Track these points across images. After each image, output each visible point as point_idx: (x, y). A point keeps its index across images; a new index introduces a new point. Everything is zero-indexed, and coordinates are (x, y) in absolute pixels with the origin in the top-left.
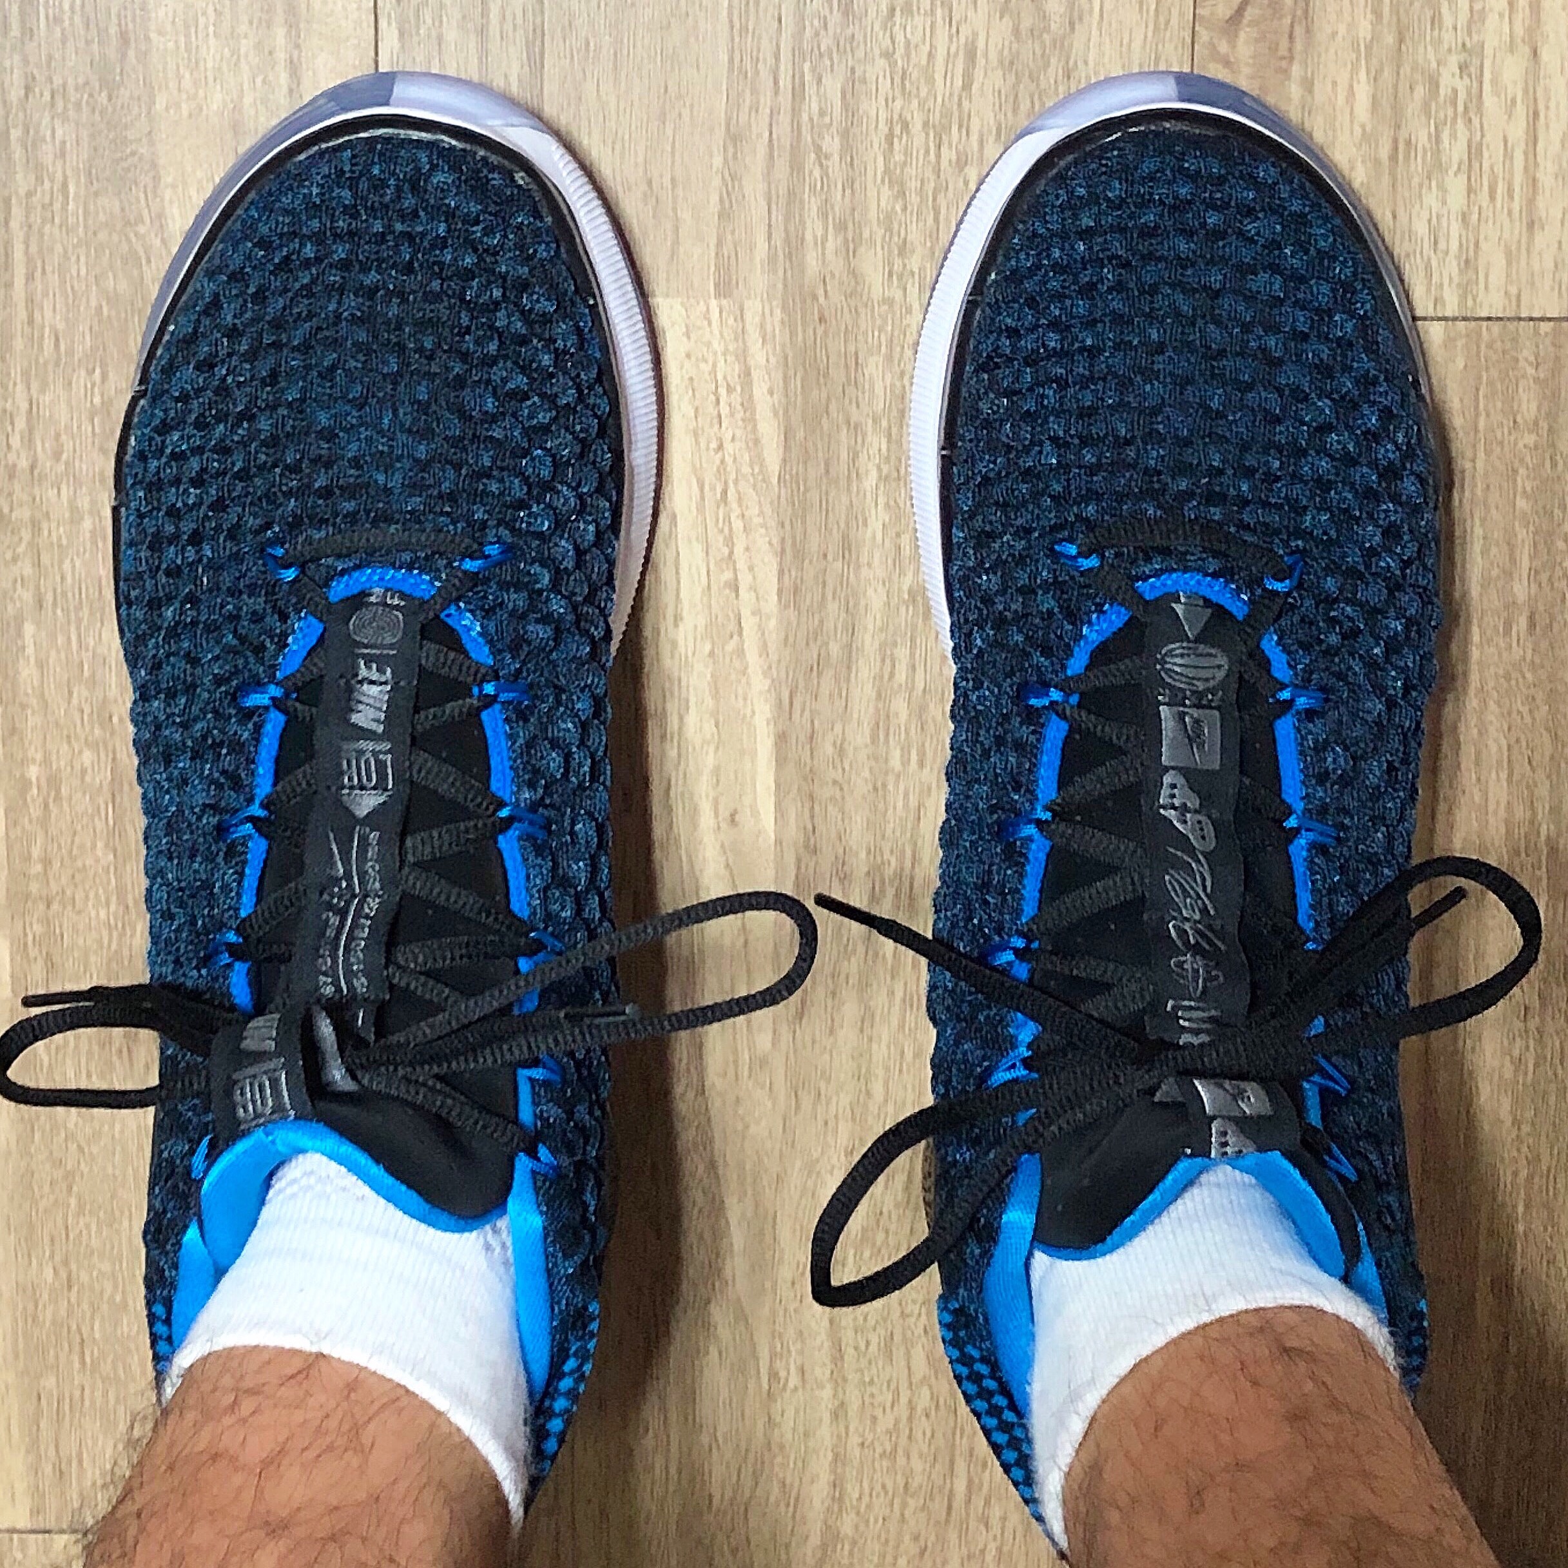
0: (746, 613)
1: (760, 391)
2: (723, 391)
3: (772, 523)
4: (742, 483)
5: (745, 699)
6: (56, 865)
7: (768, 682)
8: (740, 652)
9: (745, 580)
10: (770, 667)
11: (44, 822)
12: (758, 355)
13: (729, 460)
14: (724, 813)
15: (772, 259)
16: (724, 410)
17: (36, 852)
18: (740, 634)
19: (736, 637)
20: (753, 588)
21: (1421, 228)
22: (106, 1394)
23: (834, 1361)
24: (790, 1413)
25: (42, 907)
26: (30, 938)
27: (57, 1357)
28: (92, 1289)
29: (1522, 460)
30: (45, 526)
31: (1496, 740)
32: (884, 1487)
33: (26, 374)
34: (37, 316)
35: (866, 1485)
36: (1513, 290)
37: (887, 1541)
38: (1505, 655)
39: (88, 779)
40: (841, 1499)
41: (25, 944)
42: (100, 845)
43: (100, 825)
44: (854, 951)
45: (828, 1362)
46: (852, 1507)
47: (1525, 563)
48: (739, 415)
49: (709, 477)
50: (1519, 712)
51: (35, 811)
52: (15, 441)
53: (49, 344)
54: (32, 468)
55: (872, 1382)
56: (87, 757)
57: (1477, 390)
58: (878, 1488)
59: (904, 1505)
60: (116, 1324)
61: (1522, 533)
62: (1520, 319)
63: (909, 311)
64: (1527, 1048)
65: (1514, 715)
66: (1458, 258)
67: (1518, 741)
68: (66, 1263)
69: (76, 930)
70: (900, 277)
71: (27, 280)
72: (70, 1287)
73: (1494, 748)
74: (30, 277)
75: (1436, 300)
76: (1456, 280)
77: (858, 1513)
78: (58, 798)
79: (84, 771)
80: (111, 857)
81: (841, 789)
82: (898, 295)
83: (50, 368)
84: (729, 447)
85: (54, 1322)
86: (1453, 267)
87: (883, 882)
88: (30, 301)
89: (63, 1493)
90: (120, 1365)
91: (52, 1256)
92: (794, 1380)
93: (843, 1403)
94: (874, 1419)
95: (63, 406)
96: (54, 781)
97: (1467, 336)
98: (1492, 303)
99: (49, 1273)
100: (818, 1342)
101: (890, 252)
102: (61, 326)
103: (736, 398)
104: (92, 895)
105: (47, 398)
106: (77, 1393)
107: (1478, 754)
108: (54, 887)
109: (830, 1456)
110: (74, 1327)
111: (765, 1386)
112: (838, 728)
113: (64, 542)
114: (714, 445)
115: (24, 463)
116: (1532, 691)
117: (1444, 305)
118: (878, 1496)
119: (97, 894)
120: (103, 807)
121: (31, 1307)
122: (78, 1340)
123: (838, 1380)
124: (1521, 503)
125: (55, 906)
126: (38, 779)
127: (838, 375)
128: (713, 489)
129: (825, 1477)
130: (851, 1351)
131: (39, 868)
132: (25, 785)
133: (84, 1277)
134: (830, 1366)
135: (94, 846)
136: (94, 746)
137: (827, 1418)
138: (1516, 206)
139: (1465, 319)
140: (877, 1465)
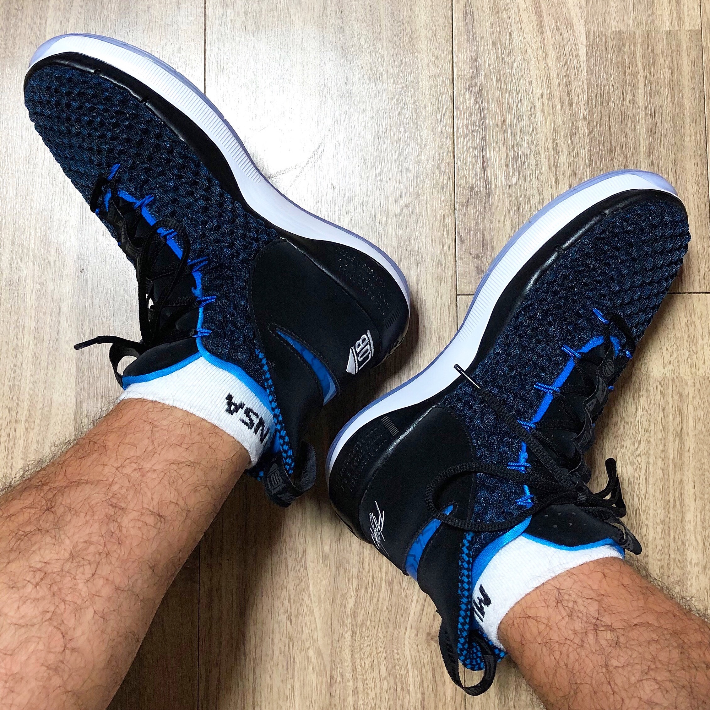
55: (367, 679)
93: (356, 688)
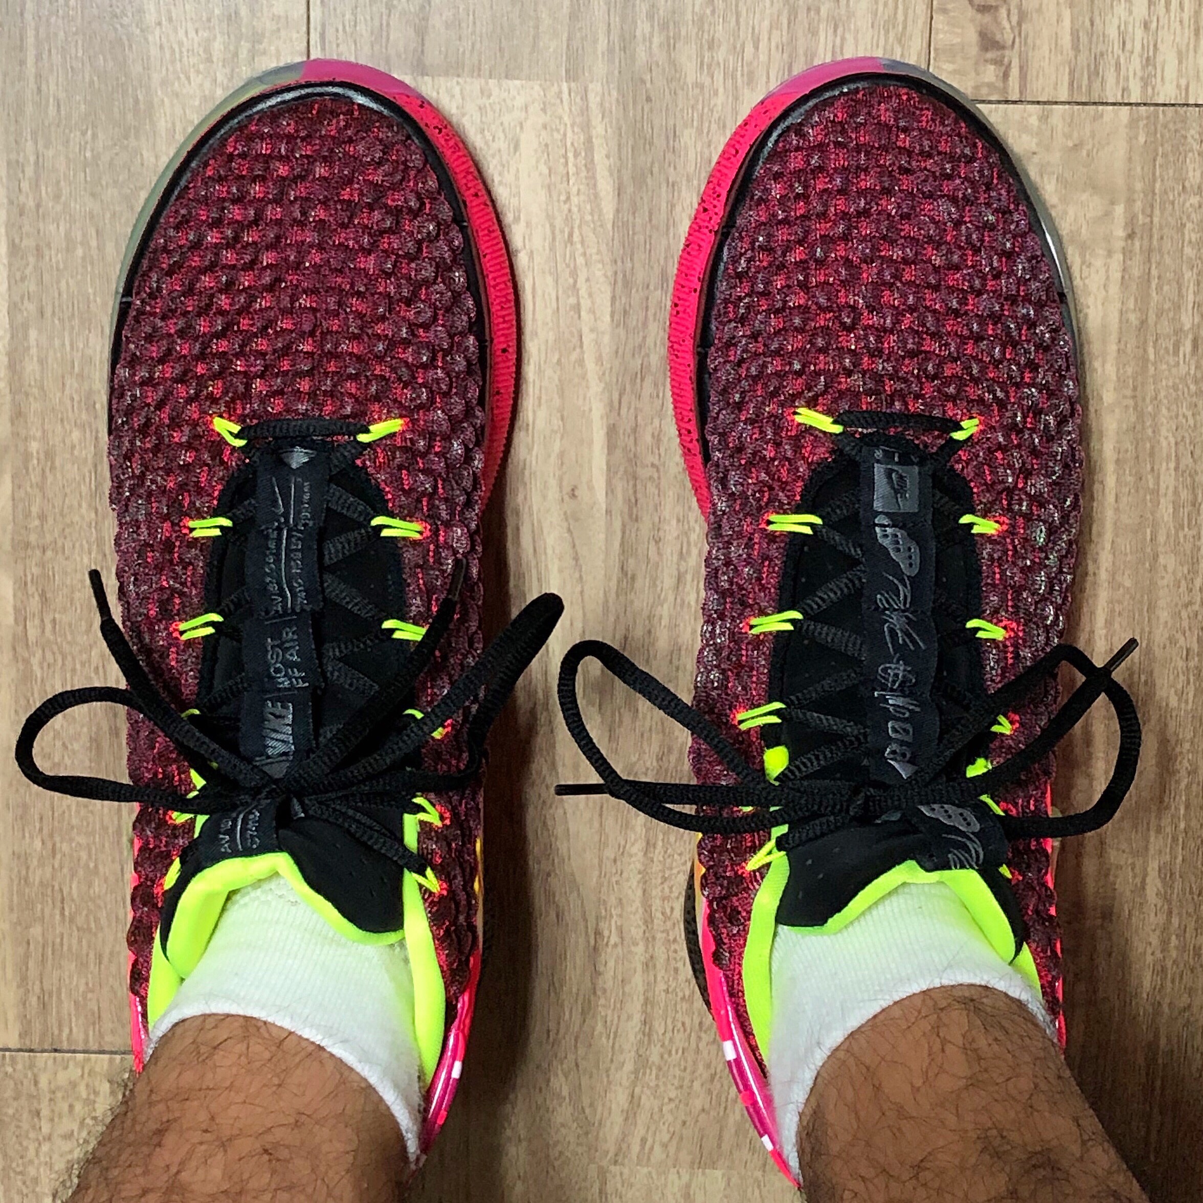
0: (585, 330)
1: (599, 156)
2: (570, 155)
3: (607, 260)
4: (584, 228)
5: (584, 399)
6: (50, 521)
7: (603, 385)
8: (581, 362)
9: (585, 303)
10: (604, 374)
11: (41, 487)
12: (599, 128)
13: (575, 209)
14: (567, 489)
15: (610, 50)
16: (572, 170)
17: (35, 510)
18: (581, 346)
19: (578, 350)
20: (592, 311)
21: (1113, 33)
22: (80, 941)
23: (646, 922)
24: (611, 964)
25: (38, 553)
26: (29, 578)
27: (42, 910)
28: (71, 856)
29: (1188, 217)
30: (47, 252)
31: (1166, 438)
32: (683, 1024)
33: (34, 134)
34: (44, 87)
35: (669, 1021)
36: (1183, 82)
37: (685, 1069)
38: (1174, 370)
39: (76, 453)
40: (649, 1035)
41: (26, 584)
42: (84, 505)
43: (84, 489)
44: (666, 599)
45: (641, 923)
46: (659, 1041)
47: (1191, 298)
48: (584, 174)
49: (559, 222)
50: (1184, 416)
51: (35, 477)
52: (25, 186)
53: (52, 111)
54: (38, 206)
56: (76, 435)
57: (1155, 160)
58: (679, 1025)
59: (699, 1038)
60: (90, 885)
61: (1188, 275)
62: (1188, 105)
63: (716, 93)
64: (1188, 683)
65: (1181, 417)
66: (1141, 56)
67: (1183, 437)
68: (51, 836)
69: (65, 573)
70: (709, 66)
71: (37, 60)
72: (54, 857)
73: (1164, 444)
74: (39, 57)
75: (1123, 90)
76: (1139, 74)
77: (663, 1046)
78: (53, 468)
79: (73, 447)
80: (93, 515)
81: (658, 471)
82: (707, 81)
83: (53, 129)
84: (575, 200)
85: (41, 882)
86: (1136, 63)
87: (689, 543)
88: (38, 76)
89: (45, 1021)
90: (92, 918)
91: (41, 829)
92: (614, 939)
94: (676, 970)
95: (62, 158)
96: (49, 455)
97: (1148, 118)
98: (1167, 92)
99: (38, 844)
100: (633, 909)
101: (702, 47)
102: (62, 95)
103: (581, 161)
104: (77, 545)
105: (50, 153)
106: (58, 940)
107: (1152, 448)
108: (49, 538)
109: (642, 998)
110: (57, 888)
111: (592, 942)
112: (656, 422)
113: (61, 266)
114: (563, 198)
115: (31, 203)
116: (1194, 399)
117: (1129, 96)
118: (678, 1031)
119: (81, 546)
120: (87, 474)
121: (24, 872)
122: (59, 897)
123: (650, 940)
124: (1188, 251)
125: (49, 553)
126: (38, 453)
127: (660, 142)
128: (562, 231)
129: (637, 1018)
130: (659, 915)
131: (37, 522)
132: (27, 456)
133: (65, 847)
134: (644, 927)
135: (80, 506)
136: (82, 427)
137: (639, 968)
138: (1186, 16)
139: (1145, 104)
140: (678, 1007)
